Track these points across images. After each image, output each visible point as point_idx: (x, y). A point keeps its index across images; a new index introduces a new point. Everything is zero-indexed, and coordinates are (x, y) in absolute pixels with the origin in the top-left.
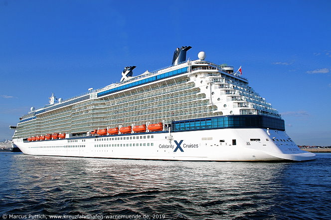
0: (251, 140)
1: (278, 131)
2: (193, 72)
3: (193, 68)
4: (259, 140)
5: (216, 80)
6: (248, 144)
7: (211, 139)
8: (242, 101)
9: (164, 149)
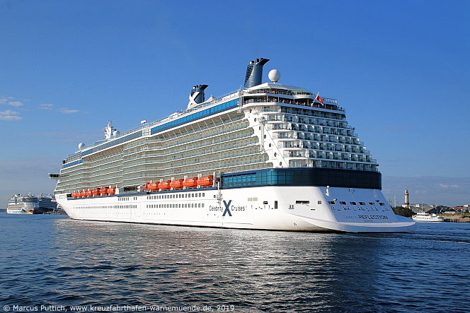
0: (297, 202)
1: (355, 189)
2: (245, 106)
3: (246, 99)
4: (307, 202)
5: (271, 118)
6: (291, 207)
7: (256, 199)
8: (298, 149)
9: (214, 212)
